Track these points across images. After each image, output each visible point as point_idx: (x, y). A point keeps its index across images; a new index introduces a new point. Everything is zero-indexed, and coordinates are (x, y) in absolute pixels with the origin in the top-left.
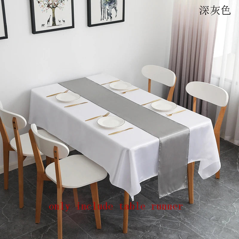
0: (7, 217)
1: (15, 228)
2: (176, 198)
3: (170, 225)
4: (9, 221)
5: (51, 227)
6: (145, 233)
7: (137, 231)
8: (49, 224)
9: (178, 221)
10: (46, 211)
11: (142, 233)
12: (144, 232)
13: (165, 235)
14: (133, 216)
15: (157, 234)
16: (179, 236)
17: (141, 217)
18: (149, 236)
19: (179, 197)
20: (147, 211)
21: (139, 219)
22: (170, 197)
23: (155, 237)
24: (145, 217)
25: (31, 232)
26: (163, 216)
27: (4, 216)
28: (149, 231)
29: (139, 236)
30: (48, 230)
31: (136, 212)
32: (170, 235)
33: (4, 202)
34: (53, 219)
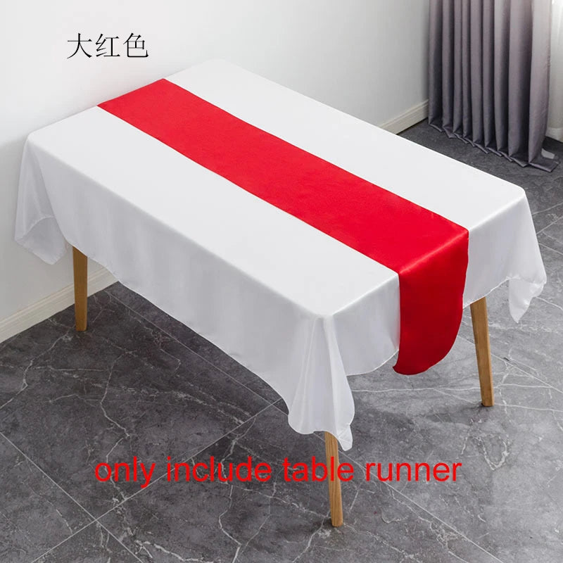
0: (119, 426)
1: (148, 453)
2: (515, 330)
3: (529, 399)
4: (128, 435)
5: (237, 439)
6: (472, 428)
7: (452, 424)
8: (230, 432)
9: (544, 385)
10: (212, 397)
11: (467, 427)
12: (471, 425)
13: (523, 427)
14: (433, 386)
15: (504, 426)
16: (556, 423)
17: (452, 387)
18: (484, 435)
19: (521, 328)
20: (463, 368)
21: (450, 392)
22: (500, 330)
23: (499, 434)
24: (461, 383)
25: (191, 458)
26: (505, 377)
27: (111, 422)
28: (480, 421)
29: (461, 436)
30: (233, 447)
31: (436, 374)
32: (534, 425)
33: (100, 386)
34: (236, 416)
